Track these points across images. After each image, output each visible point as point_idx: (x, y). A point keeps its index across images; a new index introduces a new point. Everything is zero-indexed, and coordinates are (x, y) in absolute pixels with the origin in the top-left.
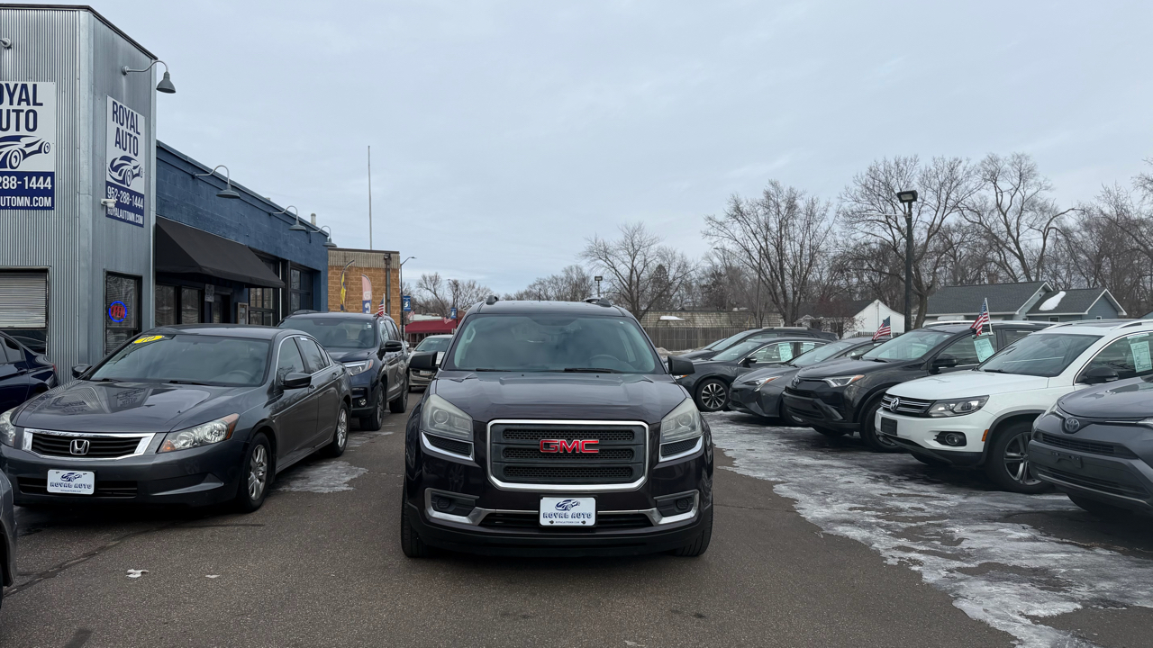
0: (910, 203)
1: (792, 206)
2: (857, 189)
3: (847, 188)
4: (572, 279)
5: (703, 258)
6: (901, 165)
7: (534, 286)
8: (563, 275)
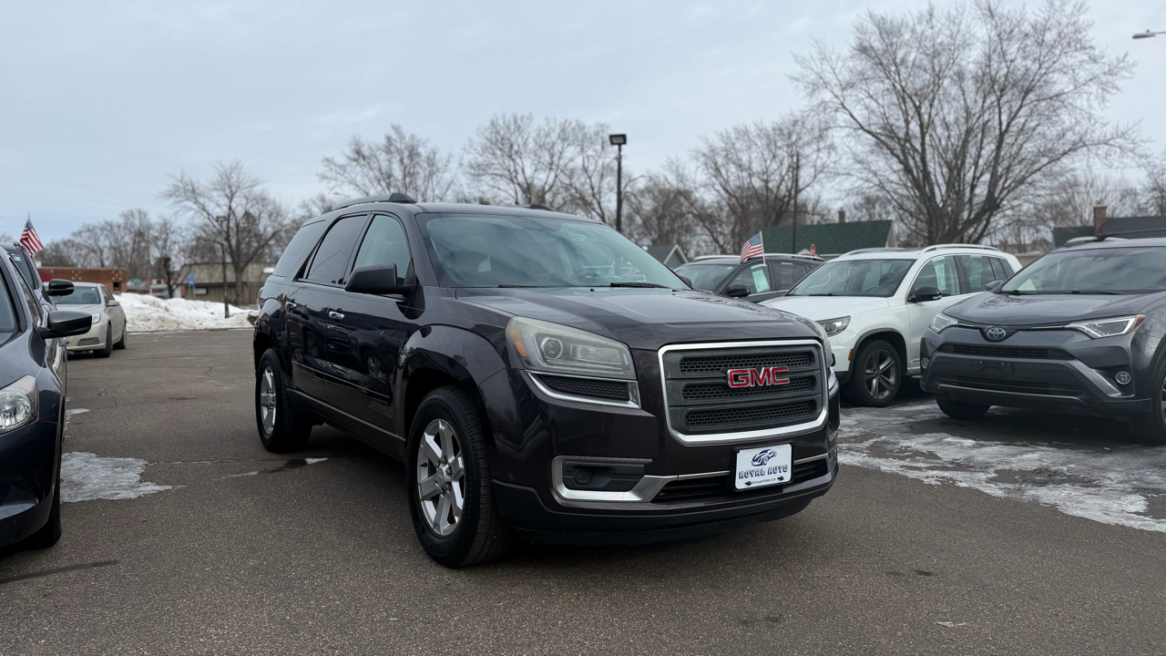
0: (620, 145)
1: (413, 153)
2: (479, 141)
3: (470, 140)
4: (133, 225)
5: (299, 207)
6: (519, 122)
7: (80, 233)
8: (121, 221)
